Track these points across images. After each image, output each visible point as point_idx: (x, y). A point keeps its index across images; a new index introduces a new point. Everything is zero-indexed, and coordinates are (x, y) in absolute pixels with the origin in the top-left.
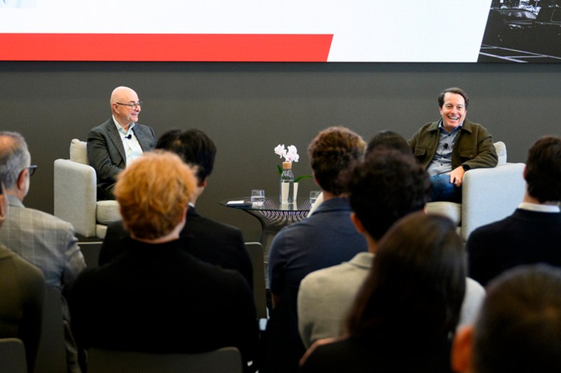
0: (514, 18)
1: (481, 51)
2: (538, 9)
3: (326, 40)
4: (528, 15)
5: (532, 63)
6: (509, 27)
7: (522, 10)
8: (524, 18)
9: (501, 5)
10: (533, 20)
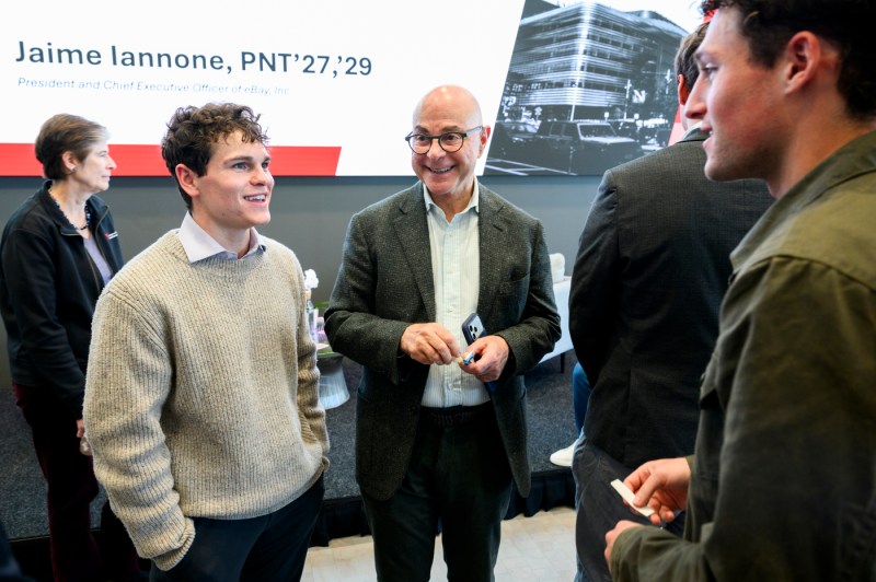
0: (517, 132)
1: (487, 163)
2: (539, 122)
3: (333, 153)
4: (530, 129)
5: (533, 176)
6: (511, 141)
7: (525, 124)
8: (526, 132)
9: (505, 118)
10: (534, 134)
